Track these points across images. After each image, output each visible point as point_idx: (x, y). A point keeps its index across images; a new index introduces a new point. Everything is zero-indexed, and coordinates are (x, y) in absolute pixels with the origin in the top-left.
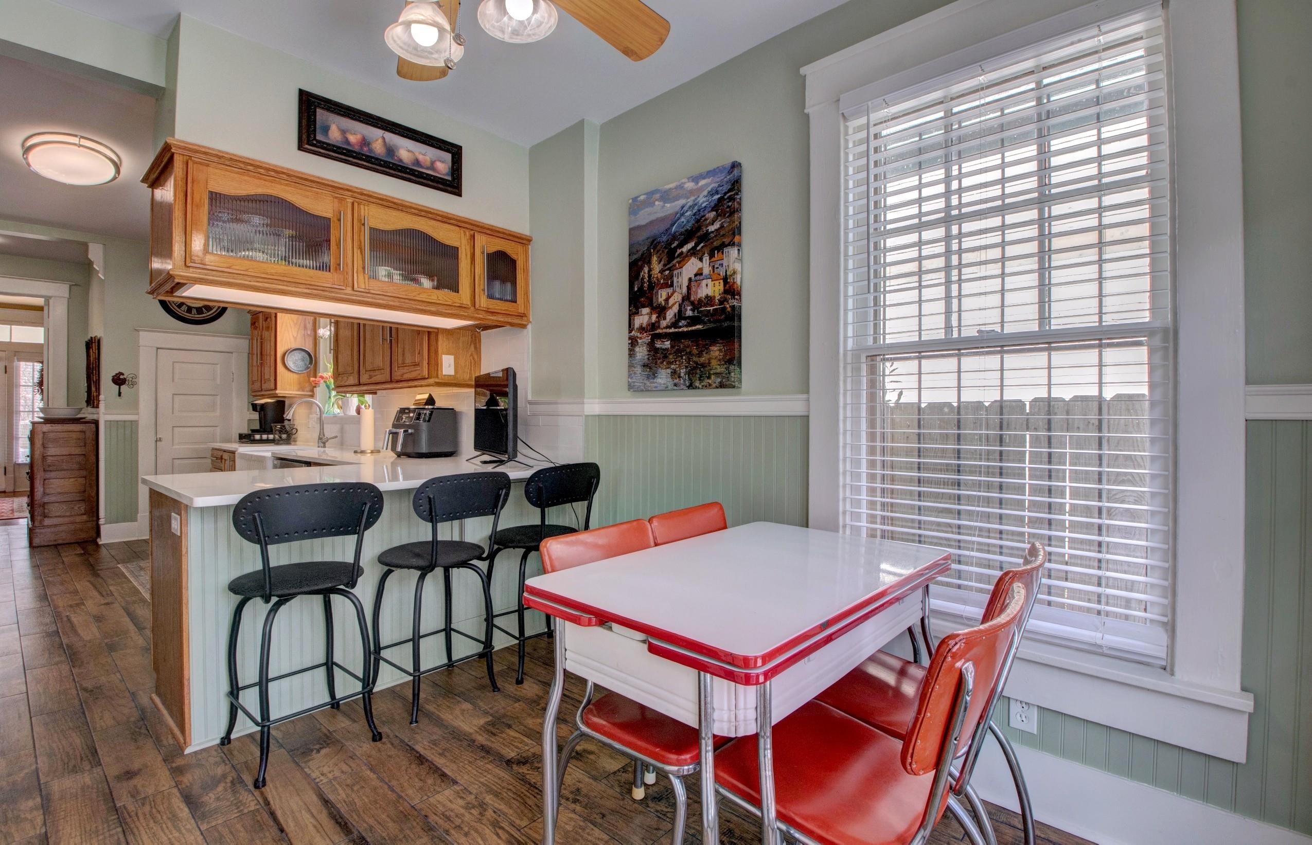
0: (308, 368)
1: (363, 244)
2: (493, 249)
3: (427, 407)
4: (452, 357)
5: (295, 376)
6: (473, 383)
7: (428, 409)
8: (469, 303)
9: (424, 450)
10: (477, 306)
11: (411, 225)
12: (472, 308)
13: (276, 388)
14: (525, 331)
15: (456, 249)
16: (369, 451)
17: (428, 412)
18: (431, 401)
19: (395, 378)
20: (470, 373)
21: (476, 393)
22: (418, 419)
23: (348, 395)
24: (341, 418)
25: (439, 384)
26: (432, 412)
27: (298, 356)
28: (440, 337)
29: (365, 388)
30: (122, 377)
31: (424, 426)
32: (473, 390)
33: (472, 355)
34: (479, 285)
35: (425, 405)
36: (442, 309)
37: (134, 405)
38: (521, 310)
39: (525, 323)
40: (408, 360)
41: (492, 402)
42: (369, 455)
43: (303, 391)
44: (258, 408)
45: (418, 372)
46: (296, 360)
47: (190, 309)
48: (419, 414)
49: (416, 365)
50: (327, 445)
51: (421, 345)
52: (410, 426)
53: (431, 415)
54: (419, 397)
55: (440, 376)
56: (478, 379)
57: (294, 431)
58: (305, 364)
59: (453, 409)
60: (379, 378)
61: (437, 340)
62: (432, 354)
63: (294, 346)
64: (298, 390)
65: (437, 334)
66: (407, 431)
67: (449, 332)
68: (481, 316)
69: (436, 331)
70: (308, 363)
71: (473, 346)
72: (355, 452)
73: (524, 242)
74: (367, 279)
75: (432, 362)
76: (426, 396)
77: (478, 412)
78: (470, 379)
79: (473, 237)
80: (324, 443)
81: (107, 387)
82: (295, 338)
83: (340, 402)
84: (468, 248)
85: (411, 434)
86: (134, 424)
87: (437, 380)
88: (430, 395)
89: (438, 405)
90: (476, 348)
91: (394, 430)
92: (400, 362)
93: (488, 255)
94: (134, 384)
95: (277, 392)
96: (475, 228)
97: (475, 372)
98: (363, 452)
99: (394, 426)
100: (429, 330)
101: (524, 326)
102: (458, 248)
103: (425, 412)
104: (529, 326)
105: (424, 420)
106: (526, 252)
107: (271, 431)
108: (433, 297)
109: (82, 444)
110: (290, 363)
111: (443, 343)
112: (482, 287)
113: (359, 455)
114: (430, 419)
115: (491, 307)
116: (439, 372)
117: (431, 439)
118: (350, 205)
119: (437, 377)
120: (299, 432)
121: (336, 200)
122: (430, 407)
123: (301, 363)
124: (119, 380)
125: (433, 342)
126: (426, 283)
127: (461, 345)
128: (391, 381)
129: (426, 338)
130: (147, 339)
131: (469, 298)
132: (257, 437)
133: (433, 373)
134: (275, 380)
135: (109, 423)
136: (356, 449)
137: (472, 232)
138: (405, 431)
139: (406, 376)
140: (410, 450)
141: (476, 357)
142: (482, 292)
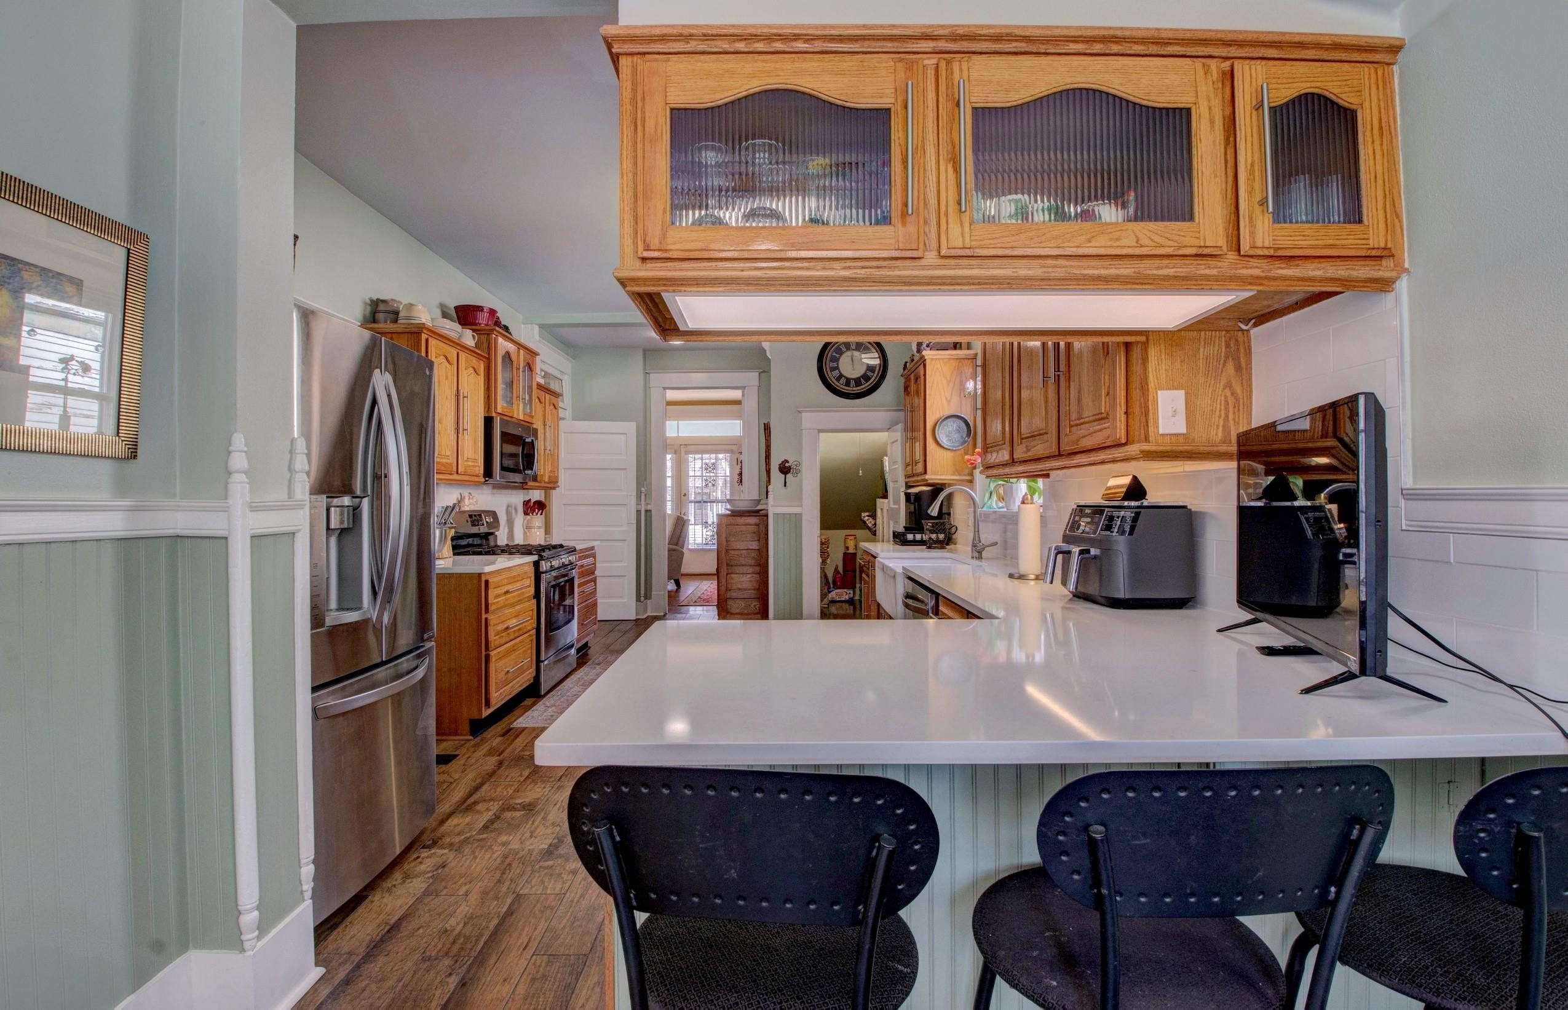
0: (965, 442)
1: (957, 147)
2: (1284, 94)
3: (1126, 503)
4: (1180, 395)
5: (949, 454)
6: (1234, 449)
7: (1129, 507)
8: (1222, 242)
9: (1121, 594)
10: (1245, 247)
11: (1069, 80)
12: (1232, 256)
13: (925, 472)
14: (1390, 297)
15: (1185, 114)
16: (1032, 577)
17: (1129, 514)
18: (1136, 490)
19: (1065, 448)
20: (1226, 428)
21: (1240, 471)
22: (1108, 528)
23: (1012, 480)
24: (1003, 516)
25: (1150, 456)
26: (1137, 514)
27: (953, 425)
28: (1153, 352)
29: (1021, 468)
30: (787, 465)
31: (1121, 543)
32: (1233, 465)
33: (1229, 385)
34: (1250, 193)
35: (1123, 499)
36: (1150, 268)
37: (798, 497)
38: (1377, 239)
39: (1388, 274)
40: (1088, 412)
41: (1279, 490)
42: (1032, 583)
43: (960, 475)
44: (912, 499)
45: (1106, 433)
46: (950, 432)
47: (848, 382)
48: (1111, 519)
49: (1102, 418)
50: (984, 554)
51: (1113, 376)
52: (1093, 542)
53: (1135, 519)
54: (1112, 482)
55: (1152, 438)
56: (1244, 438)
57: (953, 530)
58: (962, 437)
59: (1184, 507)
60: (1040, 448)
61: (1145, 360)
62: (1136, 394)
63: (947, 413)
64: (953, 474)
65: (1145, 345)
66: (1088, 551)
67: (1172, 338)
68: (1257, 272)
69: (1143, 339)
70: (965, 435)
71: (1230, 368)
72: (1011, 576)
73: (1378, 57)
74: (967, 225)
75: (1136, 408)
76: (1126, 480)
77: (1243, 512)
78: (1225, 441)
79: (1230, 76)
80: (980, 552)
81: (776, 476)
82: (949, 402)
83: (1001, 491)
84: (1216, 103)
85: (1095, 557)
86: (798, 517)
87: (1146, 447)
88: (1135, 478)
89: (1152, 498)
90: (1238, 368)
91: (1066, 547)
92: (1074, 416)
93: (1273, 110)
94: (798, 472)
95: (927, 477)
96: (1233, 51)
97: (1237, 423)
98: (1022, 577)
99: (1067, 539)
100: (1128, 339)
101: (1384, 285)
102: (1189, 110)
103: (1122, 513)
104: (1403, 285)
105: (1122, 532)
106: (1386, 84)
107: (921, 530)
108: (1124, 242)
109: (756, 538)
110: (943, 438)
111: (1157, 365)
112: (1258, 196)
113: (1017, 582)
114: (1132, 528)
115: (1285, 242)
116: (1151, 429)
117: (1137, 571)
118: (931, 73)
119: (1147, 439)
120: (958, 531)
121: (900, 65)
122: (1133, 503)
123: (956, 436)
124: (785, 469)
125: (1136, 368)
126: (1108, 213)
127: (1201, 363)
128: (1060, 455)
129: (1121, 359)
130: (810, 420)
131: (1221, 230)
132: (910, 537)
133: (1137, 431)
134: (925, 461)
135: (776, 515)
136: (1012, 571)
137: (1228, 64)
138: (1082, 552)
139: (1087, 443)
140: (1092, 589)
141: (1239, 390)
142: (1258, 209)
